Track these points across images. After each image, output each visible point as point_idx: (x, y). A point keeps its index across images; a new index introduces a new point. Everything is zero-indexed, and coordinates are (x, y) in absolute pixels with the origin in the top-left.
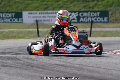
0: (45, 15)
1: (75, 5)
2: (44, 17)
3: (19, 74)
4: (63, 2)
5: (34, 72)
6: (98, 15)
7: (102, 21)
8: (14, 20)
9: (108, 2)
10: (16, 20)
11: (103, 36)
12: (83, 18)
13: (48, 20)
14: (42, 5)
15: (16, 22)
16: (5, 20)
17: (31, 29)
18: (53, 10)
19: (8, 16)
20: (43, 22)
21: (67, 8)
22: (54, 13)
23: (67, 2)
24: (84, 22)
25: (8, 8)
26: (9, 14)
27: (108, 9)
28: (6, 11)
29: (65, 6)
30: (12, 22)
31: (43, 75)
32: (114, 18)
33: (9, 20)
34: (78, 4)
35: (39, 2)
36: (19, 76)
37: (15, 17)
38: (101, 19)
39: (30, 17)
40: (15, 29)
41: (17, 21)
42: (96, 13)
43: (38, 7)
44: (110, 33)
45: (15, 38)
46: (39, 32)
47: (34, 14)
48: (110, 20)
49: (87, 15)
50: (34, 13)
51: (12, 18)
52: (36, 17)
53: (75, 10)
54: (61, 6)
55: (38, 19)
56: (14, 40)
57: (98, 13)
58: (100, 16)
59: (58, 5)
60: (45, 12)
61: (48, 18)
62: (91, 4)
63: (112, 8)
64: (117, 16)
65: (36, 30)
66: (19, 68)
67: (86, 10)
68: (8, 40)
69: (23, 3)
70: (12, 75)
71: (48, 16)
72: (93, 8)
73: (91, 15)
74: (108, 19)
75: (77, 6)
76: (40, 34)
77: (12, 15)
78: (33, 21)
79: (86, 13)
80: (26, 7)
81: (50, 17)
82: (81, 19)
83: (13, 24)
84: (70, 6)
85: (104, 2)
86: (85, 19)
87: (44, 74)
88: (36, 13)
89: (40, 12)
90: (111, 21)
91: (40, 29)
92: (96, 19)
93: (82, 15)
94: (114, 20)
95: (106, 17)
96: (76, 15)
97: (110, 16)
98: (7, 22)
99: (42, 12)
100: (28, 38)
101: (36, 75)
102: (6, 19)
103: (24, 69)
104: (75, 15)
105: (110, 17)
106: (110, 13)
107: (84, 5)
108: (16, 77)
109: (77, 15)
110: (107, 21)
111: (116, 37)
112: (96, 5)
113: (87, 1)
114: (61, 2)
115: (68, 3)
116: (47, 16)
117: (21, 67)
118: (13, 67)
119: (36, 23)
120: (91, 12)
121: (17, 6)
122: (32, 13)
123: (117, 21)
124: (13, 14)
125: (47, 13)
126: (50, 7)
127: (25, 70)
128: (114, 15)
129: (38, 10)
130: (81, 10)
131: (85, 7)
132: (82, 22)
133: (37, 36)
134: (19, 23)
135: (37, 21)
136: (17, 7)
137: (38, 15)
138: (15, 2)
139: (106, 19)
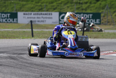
0: (39, 16)
1: (68, 7)
2: (38, 18)
3: (13, 73)
4: (57, 3)
5: (28, 72)
6: (91, 17)
8: (9, 20)
9: (100, 4)
10: (11, 20)
13: (42, 21)
14: (36, 6)
15: (11, 22)
17: (25, 29)
18: (47, 11)
19: (4, 16)
20: (37, 23)
21: (61, 9)
22: (48, 14)
23: (61, 3)
25: (4, 9)
26: (4, 14)
27: (100, 12)
28: (1, 12)
29: (59, 7)
30: (8, 22)
31: (36, 74)
32: (106, 20)
33: (4, 20)
34: (71, 6)
35: (34, 3)
36: (13, 76)
37: (11, 17)
39: (25, 17)
40: (11, 29)
41: (12, 22)
43: (32, 8)
44: (102, 35)
45: (10, 38)
46: (34, 32)
47: (28, 15)
48: (102, 22)
49: (80, 17)
50: (28, 13)
51: (7, 18)
52: (30, 18)
54: (55, 7)
55: (32, 19)
56: (9, 39)
57: (91, 15)
58: (93, 18)
59: (52, 6)
60: (40, 13)
61: (42, 19)
62: (84, 6)
63: (104, 10)
64: (108, 18)
65: (31, 30)
66: (13, 67)
67: (79, 12)
68: (3, 39)
69: (18, 4)
70: (6, 75)
71: (42, 17)
72: (86, 10)
74: (100, 21)
75: (70, 7)
76: (34, 35)
77: (7, 16)
78: (28, 21)
79: (79, 15)
80: (21, 8)
81: (44, 18)
83: (8, 24)
84: (64, 7)
85: (97, 4)
87: (38, 73)
88: (31, 14)
89: (35, 13)
90: (103, 23)
91: (34, 29)
92: (88, 21)
94: (106, 22)
95: (98, 19)
97: (102, 18)
98: (3, 22)
99: (37, 13)
100: (22, 38)
101: (30, 75)
102: (2, 19)
105: (102, 20)
106: (102, 15)
107: (77, 7)
108: (10, 76)
110: (99, 23)
111: (107, 38)
112: (88, 7)
113: (80, 3)
114: (55, 4)
115: (62, 5)
116: (41, 17)
117: (15, 66)
118: (7, 66)
119: (30, 23)
120: (84, 13)
121: (12, 6)
122: (27, 14)
123: (108, 23)
124: (9, 15)
125: (42, 14)
126: (44, 8)
127: (19, 69)
128: (106, 17)
129: (32, 11)
131: (78, 8)
133: (31, 36)
135: (31, 22)
136: (13, 8)
137: (32, 16)
138: (11, 3)
139: (98, 20)
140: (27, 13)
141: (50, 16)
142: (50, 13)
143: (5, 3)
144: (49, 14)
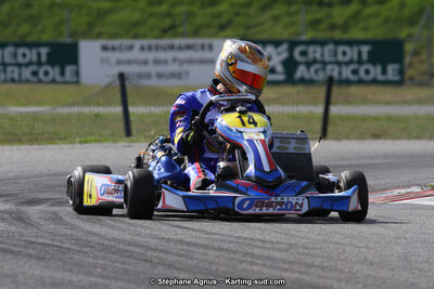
0: (161, 55)
1: (276, 19)
2: (157, 62)
4: (232, 5)
5: (65, 270)
6: (365, 57)
7: (380, 77)
8: (46, 73)
9: (402, 5)
10: (54, 72)
11: (376, 136)
12: (308, 65)
13: (173, 75)
14: (152, 15)
15: (54, 81)
16: (13, 72)
17: (99, 105)
18: (195, 34)
19: (24, 55)
20: (154, 82)
21: (248, 27)
22: (199, 48)
23: (248, 5)
24: (311, 82)
25: (24, 29)
26: (26, 51)
27: (403, 34)
29: (241, 19)
30: (40, 81)
32: (425, 66)
33: (26, 73)
34: (289, 14)
35: (141, 3)
37: (52, 61)
38: (376, 71)
39: (108, 61)
41: (58, 78)
42: (355, 49)
43: (136, 24)
44: (402, 125)
45: (31, 142)
46: (132, 119)
47: (121, 50)
48: (409, 73)
49: (322, 55)
50: (121, 45)
51: (40, 64)
52: (129, 62)
53: (277, 37)
54: (223, 20)
56: (28, 147)
57: (365, 49)
58: (373, 59)
59: (214, 16)
60: (165, 42)
61: (175, 68)
62: (340, 14)
63: (416, 30)
65: (119, 110)
66: (12, 252)
67: (320, 35)
69: (81, 8)
71: (175, 60)
72: (345, 27)
73: (335, 54)
74: (401, 72)
75: (285, 20)
77: (39, 55)
79: (319, 49)
80: (91, 26)
81: (182, 62)
82: (301, 72)
83: (41, 87)
84: (260, 19)
85: (388, 6)
86: (316, 72)
88: (131, 48)
89: (146, 42)
90: (412, 79)
91: (133, 104)
92: (355, 72)
93: (303, 54)
94: (423, 73)
95: (393, 62)
96: (279, 54)
97: (407, 60)
98: (20, 81)
99: (154, 42)
100: (81, 142)
102: (16, 70)
103: (31, 256)
104: (276, 57)
105: (411, 65)
106: (409, 47)
107: (309, 17)
109: (285, 55)
110: (397, 78)
112: (355, 17)
113: (321, 4)
114: (222, 7)
115: (252, 11)
116: (170, 60)
117: (22, 250)
120: (338, 43)
121: (56, 19)
122: (114, 49)
125: (172, 47)
126: (182, 24)
127: (33, 261)
128: (424, 56)
129: (136, 37)
130: (299, 34)
131: (315, 23)
132: (303, 81)
134: (66, 83)
135: (122, 77)
136: (61, 23)
137: (136, 54)
138: (52, 6)
139: (392, 69)
140: (116, 43)
141: (206, 55)
142: (206, 41)
143: (28, 6)
144: (203, 47)
